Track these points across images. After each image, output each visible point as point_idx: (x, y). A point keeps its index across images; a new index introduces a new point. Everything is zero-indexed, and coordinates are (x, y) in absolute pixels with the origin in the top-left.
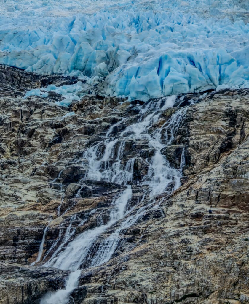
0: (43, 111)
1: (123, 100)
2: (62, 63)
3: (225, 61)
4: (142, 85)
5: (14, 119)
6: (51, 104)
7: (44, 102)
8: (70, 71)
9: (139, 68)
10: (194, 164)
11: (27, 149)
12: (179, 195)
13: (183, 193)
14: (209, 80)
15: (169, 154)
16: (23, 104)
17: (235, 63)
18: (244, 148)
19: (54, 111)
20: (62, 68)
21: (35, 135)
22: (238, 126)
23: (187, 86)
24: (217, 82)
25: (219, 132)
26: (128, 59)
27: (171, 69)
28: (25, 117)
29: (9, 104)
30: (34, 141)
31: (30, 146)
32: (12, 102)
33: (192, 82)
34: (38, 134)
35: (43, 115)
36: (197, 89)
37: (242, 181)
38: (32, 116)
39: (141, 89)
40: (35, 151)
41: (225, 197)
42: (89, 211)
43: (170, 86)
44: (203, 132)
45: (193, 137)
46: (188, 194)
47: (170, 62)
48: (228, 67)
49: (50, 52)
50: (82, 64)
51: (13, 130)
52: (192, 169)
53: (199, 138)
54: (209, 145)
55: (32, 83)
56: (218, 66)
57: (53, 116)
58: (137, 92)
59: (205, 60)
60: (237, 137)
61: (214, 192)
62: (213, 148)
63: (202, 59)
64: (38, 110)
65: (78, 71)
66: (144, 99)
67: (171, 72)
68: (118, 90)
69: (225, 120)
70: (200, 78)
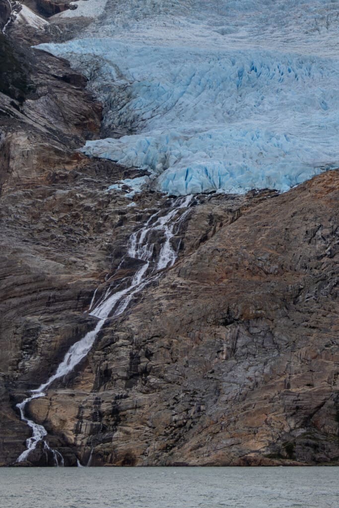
0: (116, 202)
1: (164, 194)
2: (139, 160)
3: (223, 174)
4: (175, 186)
5: (98, 207)
6: (122, 196)
7: (118, 194)
8: (143, 166)
9: (175, 174)
10: (185, 250)
11: (102, 229)
12: (170, 271)
13: (173, 270)
14: (214, 185)
15: (173, 242)
16: (105, 196)
17: (229, 175)
18: (210, 242)
19: (123, 201)
20: (138, 163)
21: (109, 219)
22: (213, 225)
23: (200, 189)
24: (218, 187)
25: (203, 229)
26: (175, 162)
27: (193, 176)
28: (105, 206)
29: (96, 195)
30: (107, 224)
31: (104, 227)
32: (99, 194)
33: (204, 186)
34: (110, 218)
35: (116, 204)
36: (206, 190)
37: (204, 264)
38: (110, 205)
39: (175, 189)
40: (106, 230)
41: (193, 274)
42: (121, 279)
43: (191, 188)
44: (194, 228)
45: (188, 231)
46: (175, 270)
47: (193, 172)
48: (225, 177)
49: (134, 149)
50: (150, 161)
51: (97, 215)
52: (183, 253)
53: (191, 233)
54: (195, 237)
55: (119, 173)
56: (219, 177)
57: (122, 205)
58: (172, 190)
59: (213, 172)
60: (211, 233)
61: (188, 270)
62: (197, 240)
63: (211, 171)
64: (114, 201)
65: (148, 166)
66: (177, 194)
67: (192, 179)
68: (162, 188)
69: (207, 221)
70: (208, 184)
